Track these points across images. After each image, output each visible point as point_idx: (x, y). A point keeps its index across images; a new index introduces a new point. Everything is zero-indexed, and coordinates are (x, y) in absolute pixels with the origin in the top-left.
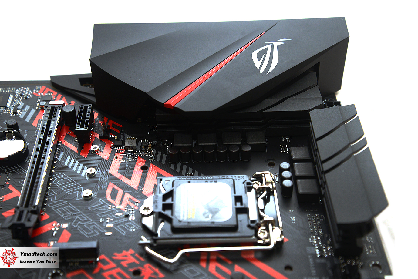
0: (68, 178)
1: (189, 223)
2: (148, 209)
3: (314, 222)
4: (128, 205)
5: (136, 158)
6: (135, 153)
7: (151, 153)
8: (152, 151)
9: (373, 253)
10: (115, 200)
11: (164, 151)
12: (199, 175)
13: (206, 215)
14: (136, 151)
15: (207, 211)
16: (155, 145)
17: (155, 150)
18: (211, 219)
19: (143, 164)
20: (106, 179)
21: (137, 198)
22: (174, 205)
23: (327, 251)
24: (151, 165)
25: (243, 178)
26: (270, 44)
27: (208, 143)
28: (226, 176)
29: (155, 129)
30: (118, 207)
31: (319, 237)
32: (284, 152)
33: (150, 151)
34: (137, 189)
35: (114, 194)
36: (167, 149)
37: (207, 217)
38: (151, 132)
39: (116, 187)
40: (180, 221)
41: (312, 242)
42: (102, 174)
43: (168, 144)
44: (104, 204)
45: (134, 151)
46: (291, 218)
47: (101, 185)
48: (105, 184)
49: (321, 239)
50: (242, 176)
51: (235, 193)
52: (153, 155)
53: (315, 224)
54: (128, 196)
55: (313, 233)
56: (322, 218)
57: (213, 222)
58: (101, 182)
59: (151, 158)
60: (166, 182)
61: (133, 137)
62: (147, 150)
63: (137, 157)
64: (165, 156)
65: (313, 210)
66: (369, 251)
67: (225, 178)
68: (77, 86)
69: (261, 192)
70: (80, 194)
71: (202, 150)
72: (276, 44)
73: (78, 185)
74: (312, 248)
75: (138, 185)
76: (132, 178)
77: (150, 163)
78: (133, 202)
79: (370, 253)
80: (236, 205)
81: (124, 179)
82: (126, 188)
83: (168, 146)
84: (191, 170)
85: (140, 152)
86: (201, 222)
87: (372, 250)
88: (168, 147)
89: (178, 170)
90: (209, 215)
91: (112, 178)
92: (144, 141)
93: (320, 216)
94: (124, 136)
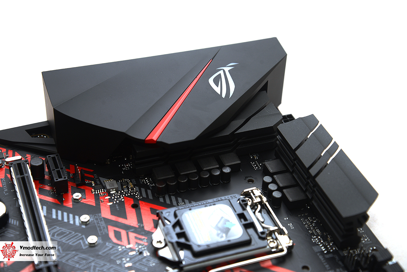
0: (64, 230)
1: (208, 245)
2: (160, 242)
3: (310, 225)
4: (136, 243)
5: (122, 198)
6: (119, 194)
7: (135, 191)
8: (135, 189)
9: (367, 240)
10: (121, 241)
11: (146, 187)
12: (190, 202)
13: (220, 235)
14: (119, 192)
15: (219, 232)
16: (135, 182)
17: (137, 188)
18: (226, 238)
19: (133, 203)
20: (103, 224)
21: (142, 235)
22: (186, 232)
23: (330, 246)
24: (140, 202)
25: (236, 198)
26: (221, 69)
27: (189, 171)
28: (219, 198)
29: (127, 168)
30: (128, 246)
31: (319, 236)
32: (257, 168)
33: (132, 189)
34: (137, 227)
35: (118, 236)
36: (148, 184)
37: (222, 237)
38: (124, 171)
39: (117, 229)
40: (199, 246)
41: (315, 242)
42: (97, 219)
43: (146, 179)
44: (113, 247)
45: (117, 192)
46: (289, 225)
47: (100, 230)
48: (104, 228)
49: (321, 237)
50: (234, 195)
51: (236, 211)
52: (137, 193)
53: (311, 226)
54: (132, 235)
55: (313, 234)
56: (315, 220)
57: (229, 241)
58: (99, 227)
59: (137, 196)
60: (167, 214)
61: (110, 179)
62: (130, 189)
63: (123, 196)
64: (149, 192)
65: (304, 215)
66: (364, 240)
67: (220, 199)
68: (27, 139)
69: (256, 207)
70: (84, 243)
71: (187, 179)
72: (227, 69)
73: (77, 235)
74: (317, 246)
75: (137, 223)
76: (128, 217)
77: (138, 200)
78: (140, 239)
79: (365, 241)
80: (241, 222)
81: (121, 220)
82: (127, 228)
83: (147, 181)
84: (180, 200)
85: (123, 192)
86: (218, 243)
87: (366, 238)
88: (148, 183)
89: (168, 202)
90: (222, 235)
91: (108, 222)
92: (122, 181)
93: (312, 218)
94: (99, 179)
